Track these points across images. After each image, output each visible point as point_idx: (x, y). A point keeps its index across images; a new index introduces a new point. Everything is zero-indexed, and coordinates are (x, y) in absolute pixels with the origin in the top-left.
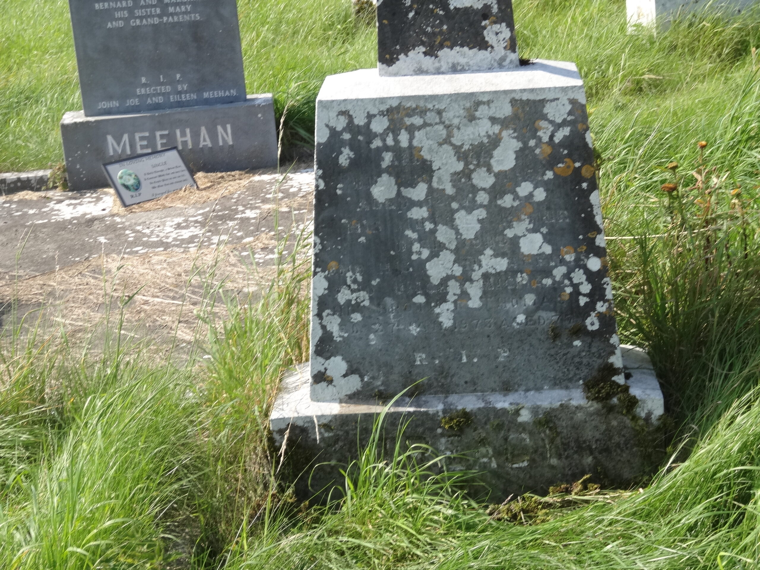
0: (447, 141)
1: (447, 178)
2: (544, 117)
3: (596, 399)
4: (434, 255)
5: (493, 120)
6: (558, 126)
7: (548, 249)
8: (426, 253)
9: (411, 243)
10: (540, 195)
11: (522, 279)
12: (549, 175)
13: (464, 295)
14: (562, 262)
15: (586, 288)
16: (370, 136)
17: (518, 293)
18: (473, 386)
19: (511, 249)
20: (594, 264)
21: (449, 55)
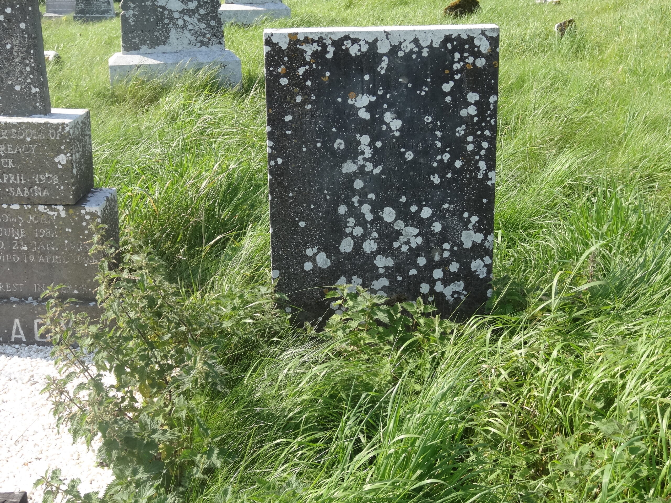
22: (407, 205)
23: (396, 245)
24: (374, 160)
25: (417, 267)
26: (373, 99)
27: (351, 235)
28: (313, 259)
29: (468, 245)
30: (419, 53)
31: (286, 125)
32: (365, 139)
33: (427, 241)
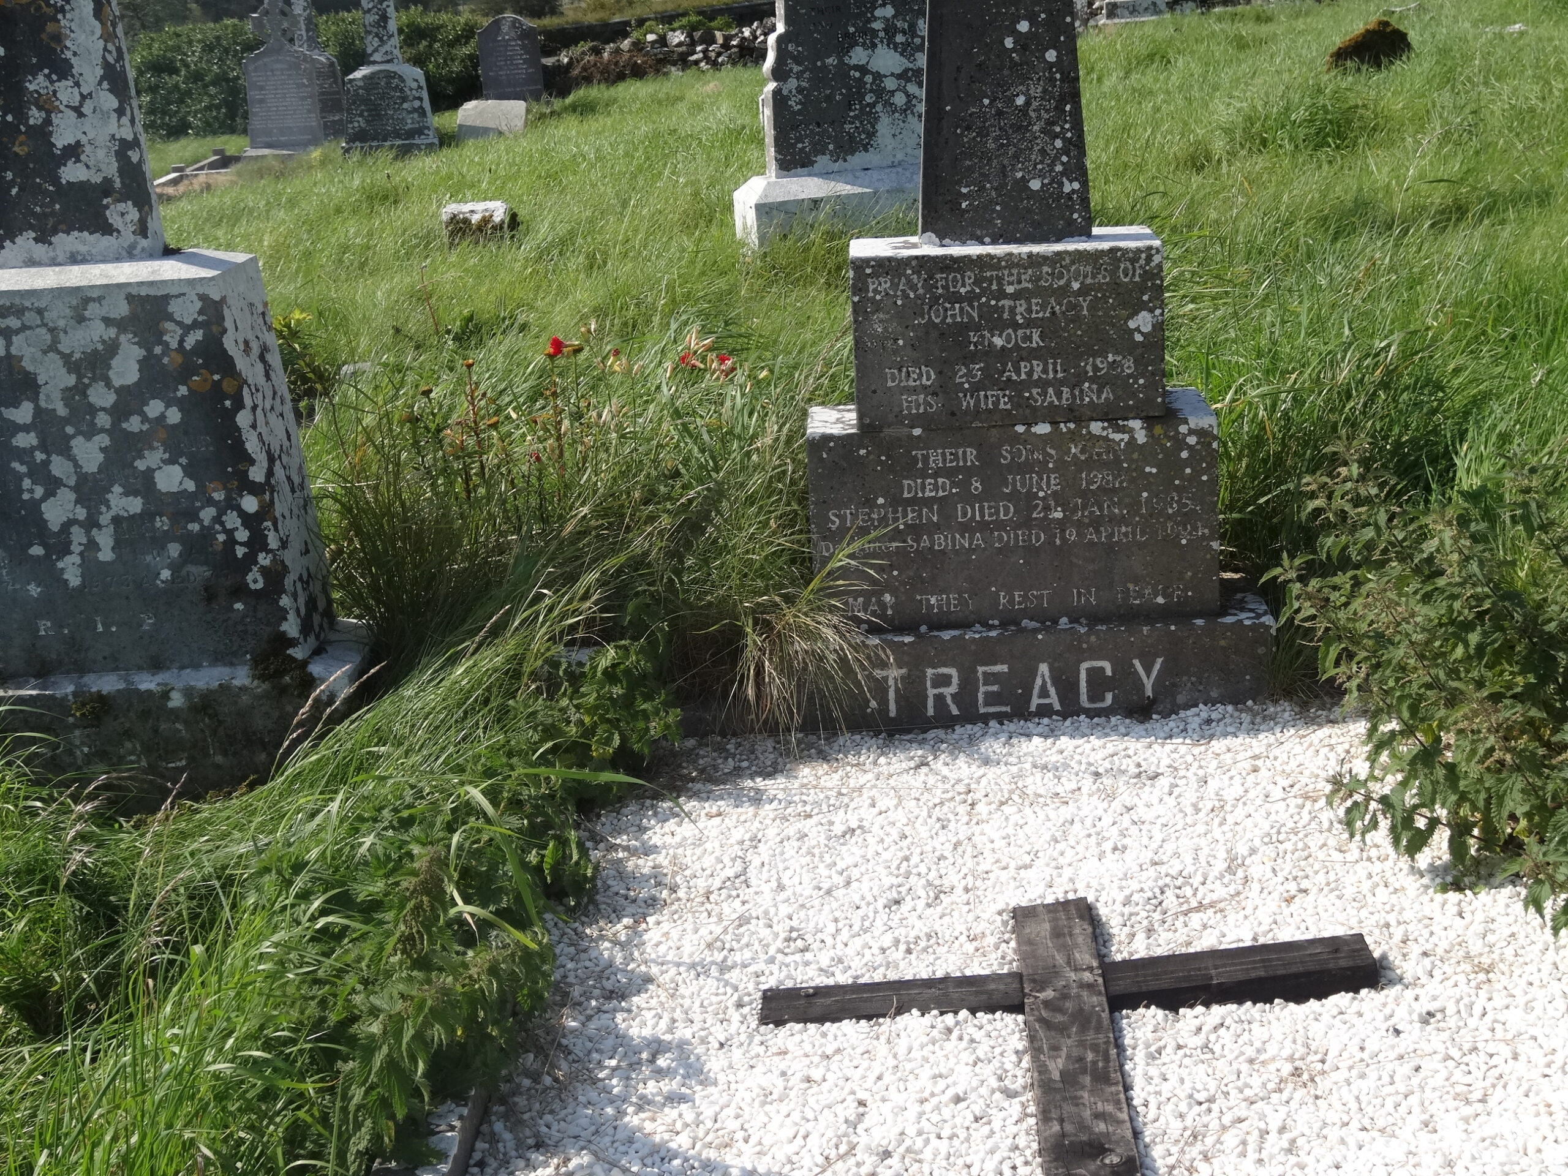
0: (53, 348)
1: (57, 395)
2: (170, 317)
3: (262, 677)
4: (50, 493)
5: (107, 321)
6: (187, 329)
7: (190, 486)
8: (39, 492)
9: (20, 478)
10: (174, 416)
11: (162, 523)
12: (183, 390)
13: (92, 545)
14: (211, 502)
15: (242, 535)
17: (159, 542)
18: (114, 663)
19: (145, 485)
20: (250, 504)
21: (66, 242)
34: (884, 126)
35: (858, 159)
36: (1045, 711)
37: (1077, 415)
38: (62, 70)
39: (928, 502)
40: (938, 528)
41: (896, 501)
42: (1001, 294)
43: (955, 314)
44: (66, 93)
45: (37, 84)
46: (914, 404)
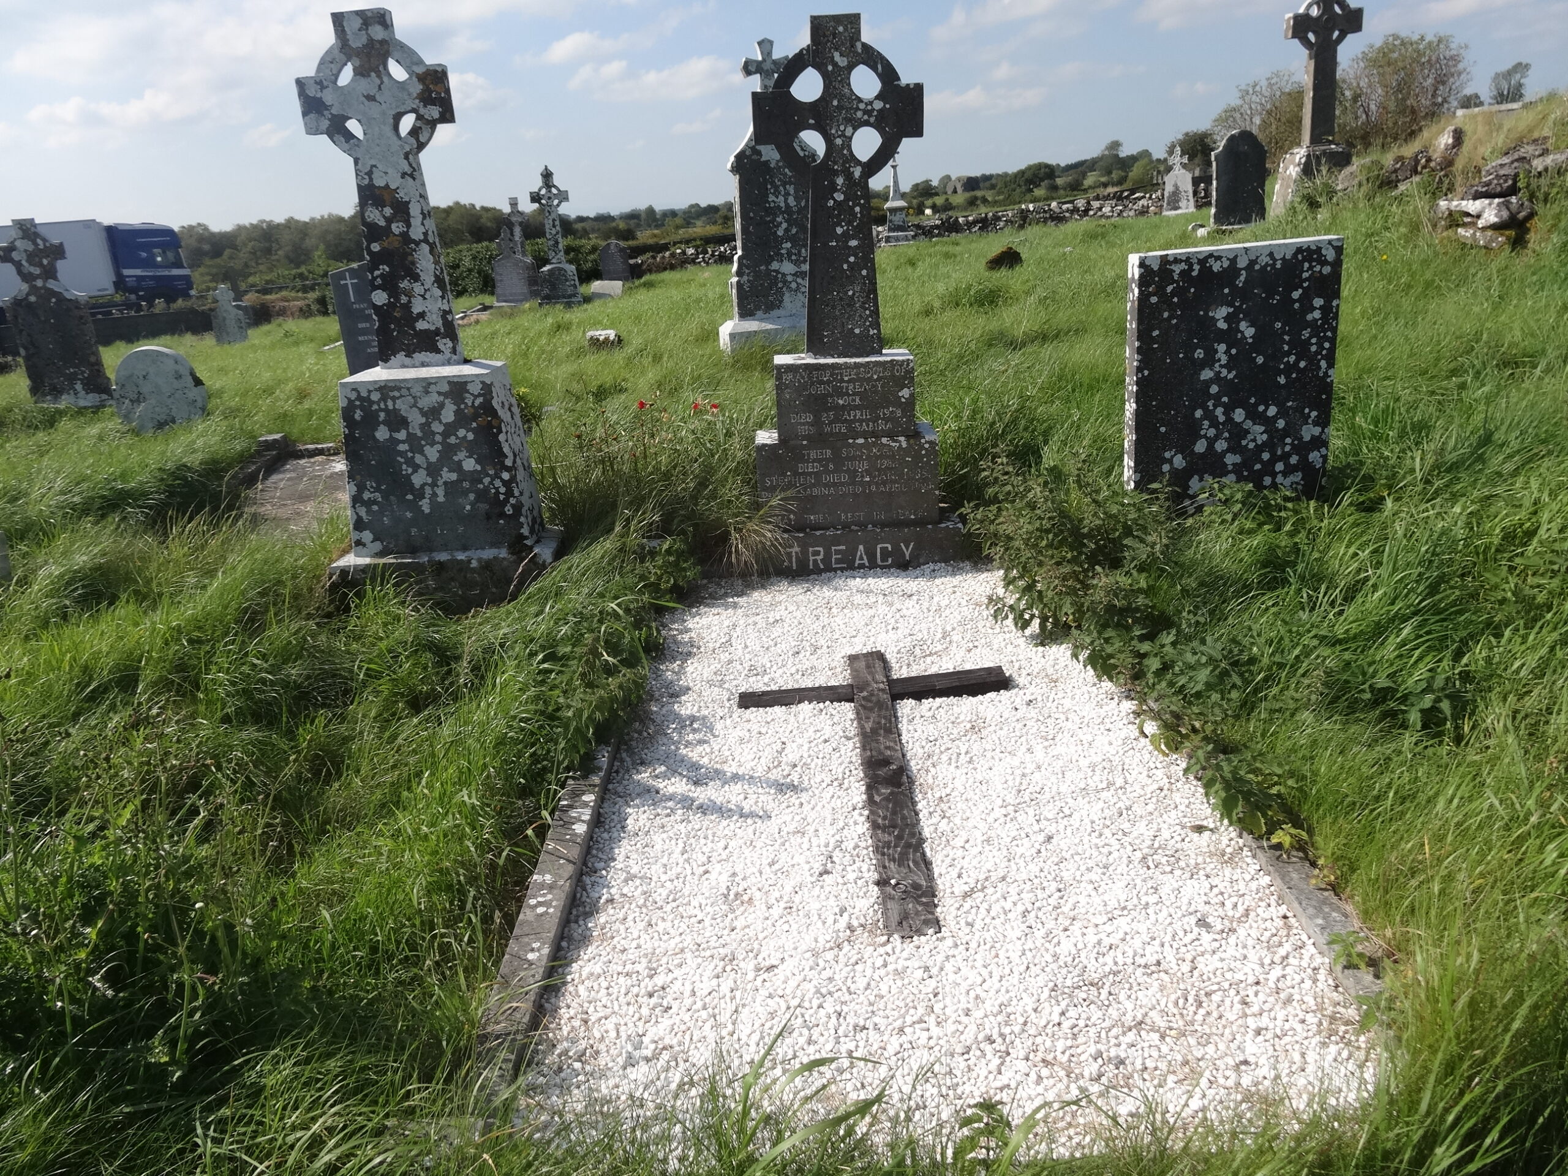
0: (415, 405)
1: (417, 427)
2: (468, 392)
3: (512, 554)
4: (415, 471)
5: (439, 393)
6: (476, 397)
7: (479, 468)
8: (410, 470)
9: (401, 464)
10: (471, 436)
11: (466, 485)
12: (474, 425)
13: (435, 495)
14: (488, 475)
15: (503, 490)
16: (372, 403)
17: (465, 493)
18: (445, 547)
19: (458, 467)
20: (506, 476)
21: (419, 357)
22: (1256, 405)
23: (1244, 443)
24: (1229, 367)
25: (1261, 461)
26: (1231, 310)
27: (1205, 436)
28: (1170, 461)
29: (1307, 438)
30: (1274, 264)
31: (1154, 340)
32: (1222, 348)
33: (1270, 438)
34: (787, 298)
35: (775, 313)
36: (862, 566)
37: (876, 435)
38: (416, 278)
39: (810, 474)
40: (814, 485)
41: (796, 474)
42: (842, 381)
43: (822, 389)
44: (418, 288)
45: (404, 284)
46: (803, 430)
